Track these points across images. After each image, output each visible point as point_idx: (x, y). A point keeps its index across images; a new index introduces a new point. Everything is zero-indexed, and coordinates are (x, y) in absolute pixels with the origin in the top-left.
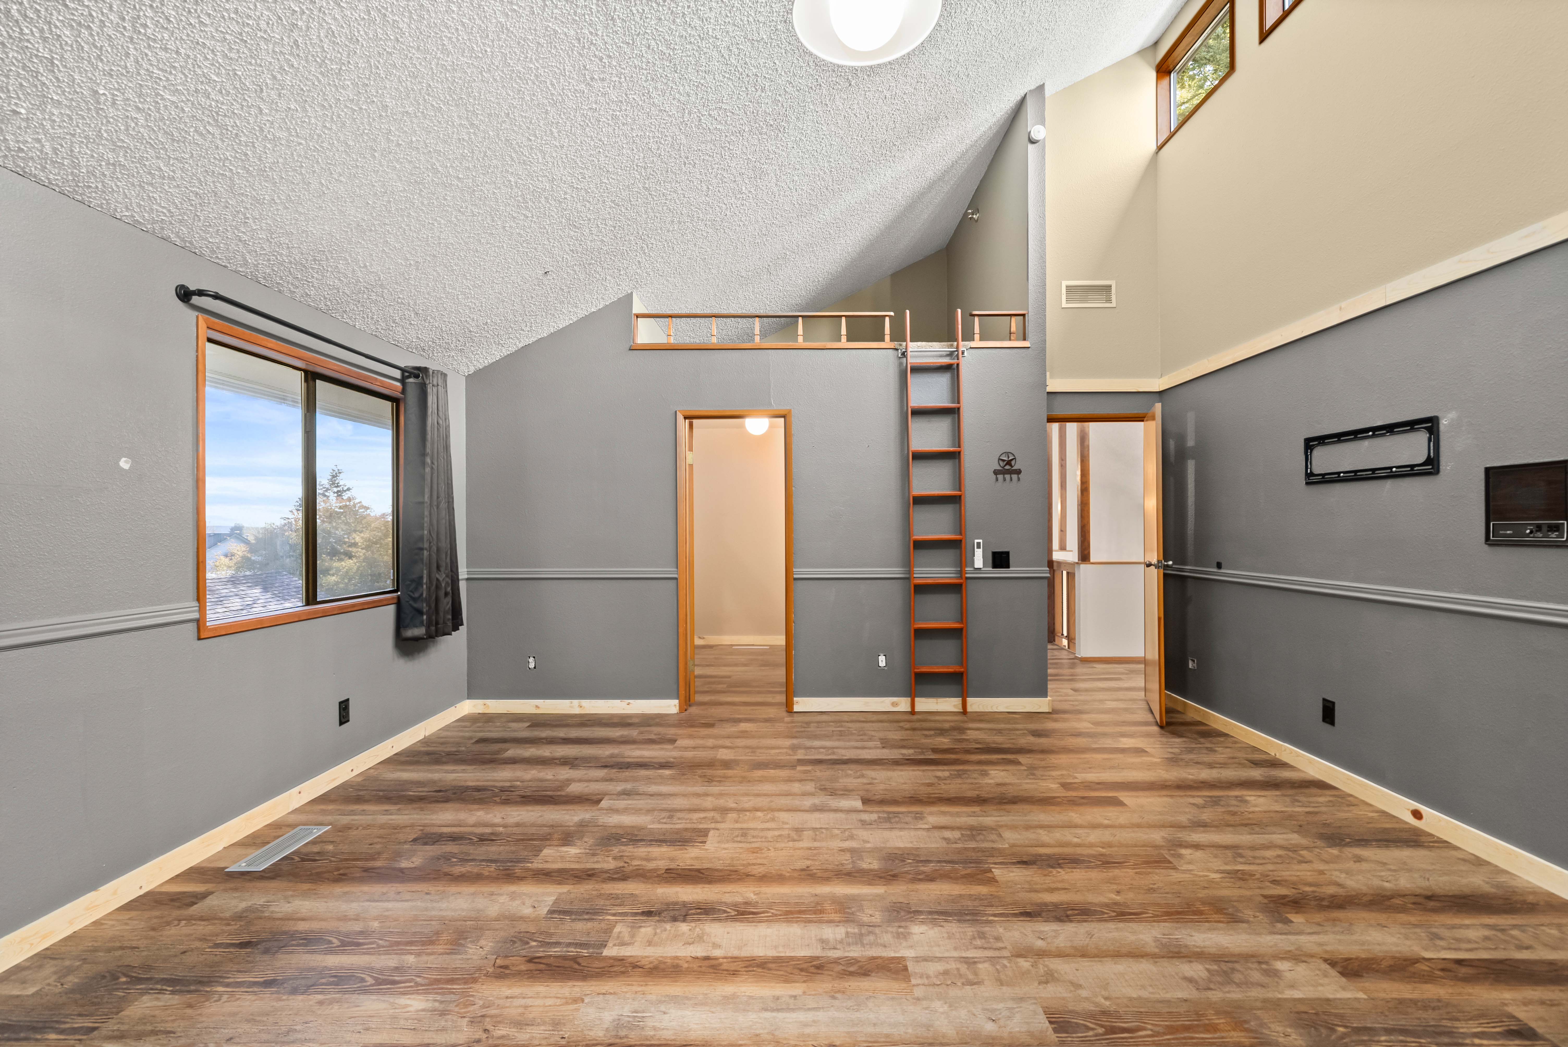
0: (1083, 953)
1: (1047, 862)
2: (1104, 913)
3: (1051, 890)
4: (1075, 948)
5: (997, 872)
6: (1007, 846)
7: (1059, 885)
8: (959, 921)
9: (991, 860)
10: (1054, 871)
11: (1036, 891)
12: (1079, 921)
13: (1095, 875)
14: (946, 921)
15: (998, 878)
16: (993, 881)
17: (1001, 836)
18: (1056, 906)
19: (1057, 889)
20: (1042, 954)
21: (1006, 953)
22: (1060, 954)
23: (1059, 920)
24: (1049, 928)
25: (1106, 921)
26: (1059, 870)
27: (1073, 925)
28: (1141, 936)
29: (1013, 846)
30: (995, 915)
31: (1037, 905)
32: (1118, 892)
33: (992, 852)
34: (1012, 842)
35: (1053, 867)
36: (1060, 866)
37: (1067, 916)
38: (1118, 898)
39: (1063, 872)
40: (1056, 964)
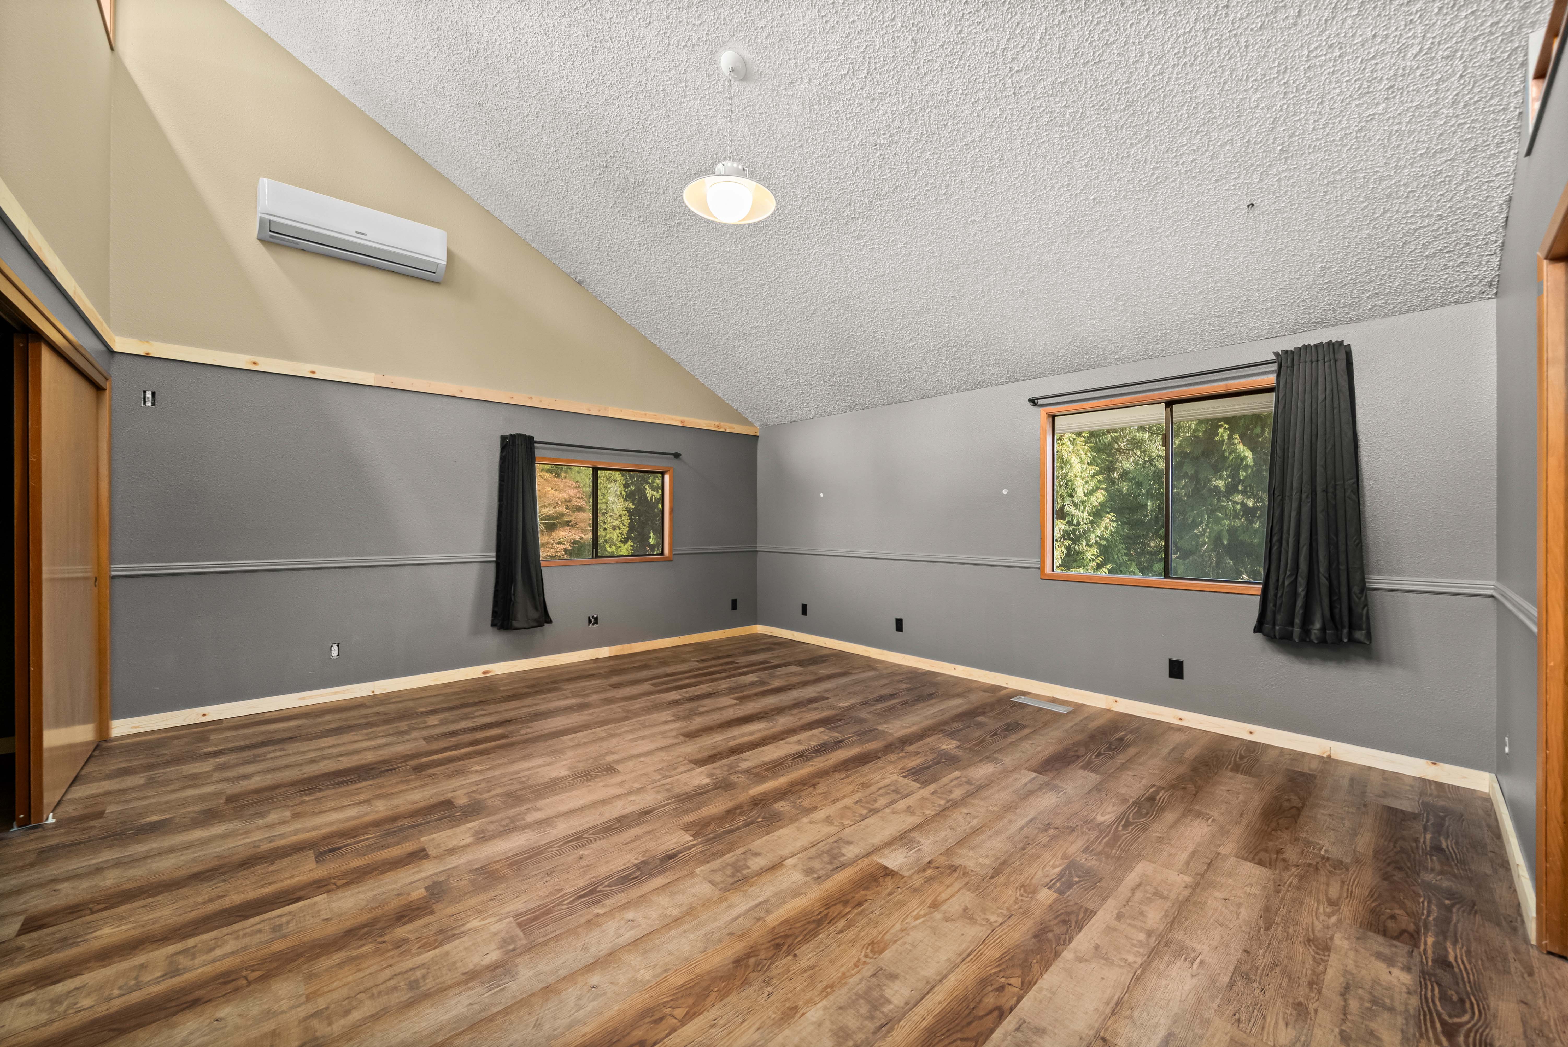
0: (604, 802)
1: (651, 866)
2: (593, 834)
3: (637, 838)
4: (610, 803)
5: (687, 838)
6: (697, 871)
7: (632, 845)
8: (687, 793)
9: (700, 848)
10: (641, 859)
11: (649, 832)
12: (610, 820)
13: (603, 870)
14: (694, 790)
15: (683, 832)
16: (687, 828)
17: (710, 882)
18: (630, 827)
19: (632, 841)
20: (629, 793)
21: (649, 787)
22: (618, 797)
23: (624, 817)
24: (630, 809)
25: (590, 828)
26: (637, 862)
27: (614, 817)
28: (565, 826)
29: (692, 874)
30: (668, 804)
31: (643, 822)
32: (581, 858)
33: (705, 858)
34: (695, 880)
35: (643, 862)
36: (638, 867)
37: (619, 821)
38: (581, 852)
39: (632, 860)
40: (620, 791)
